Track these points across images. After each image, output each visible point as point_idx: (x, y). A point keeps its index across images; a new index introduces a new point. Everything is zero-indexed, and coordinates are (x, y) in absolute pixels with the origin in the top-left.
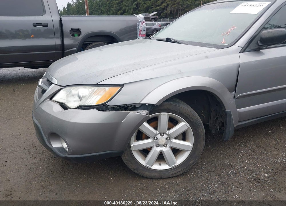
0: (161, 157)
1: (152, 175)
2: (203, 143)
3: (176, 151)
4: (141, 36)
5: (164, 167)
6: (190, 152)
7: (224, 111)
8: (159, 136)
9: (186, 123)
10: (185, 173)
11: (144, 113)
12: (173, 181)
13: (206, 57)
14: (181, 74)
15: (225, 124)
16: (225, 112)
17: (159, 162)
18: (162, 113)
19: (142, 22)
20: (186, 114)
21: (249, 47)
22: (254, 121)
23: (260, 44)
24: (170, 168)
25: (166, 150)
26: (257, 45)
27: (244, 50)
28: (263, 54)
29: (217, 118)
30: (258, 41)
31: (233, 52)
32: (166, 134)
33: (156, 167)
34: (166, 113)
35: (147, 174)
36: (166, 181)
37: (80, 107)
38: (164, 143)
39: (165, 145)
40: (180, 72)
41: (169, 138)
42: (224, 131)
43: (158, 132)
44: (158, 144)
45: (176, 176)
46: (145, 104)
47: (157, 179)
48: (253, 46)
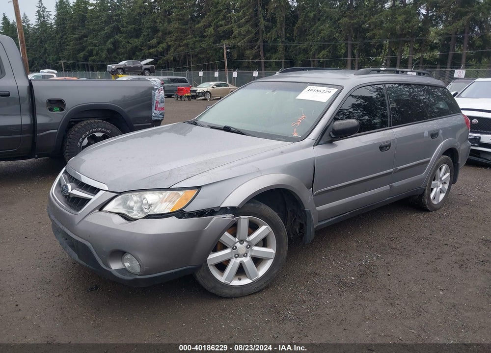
0: (241, 271)
1: (233, 292)
2: (286, 247)
3: (257, 261)
4: (159, 111)
5: (245, 281)
6: (273, 260)
7: (303, 210)
8: (238, 245)
9: (268, 226)
10: (266, 288)
11: (229, 217)
12: (256, 297)
13: (282, 153)
14: (259, 172)
15: (304, 225)
16: (305, 211)
17: (238, 277)
18: (242, 217)
19: (159, 90)
20: (267, 216)
21: (322, 139)
22: (333, 220)
23: (333, 136)
24: (252, 281)
25: (247, 260)
26: (330, 138)
27: (318, 142)
28: (336, 146)
29: (295, 219)
30: (331, 133)
31: (308, 146)
32: (247, 241)
33: (236, 283)
34: (247, 217)
35: (226, 291)
36: (248, 299)
37: (149, 217)
38: (244, 253)
39: (245, 255)
40: (258, 170)
41: (249, 246)
42: (304, 234)
43: (237, 240)
44: (238, 255)
45: (258, 292)
46: (227, 207)
47: (238, 297)
48: (326, 138)
